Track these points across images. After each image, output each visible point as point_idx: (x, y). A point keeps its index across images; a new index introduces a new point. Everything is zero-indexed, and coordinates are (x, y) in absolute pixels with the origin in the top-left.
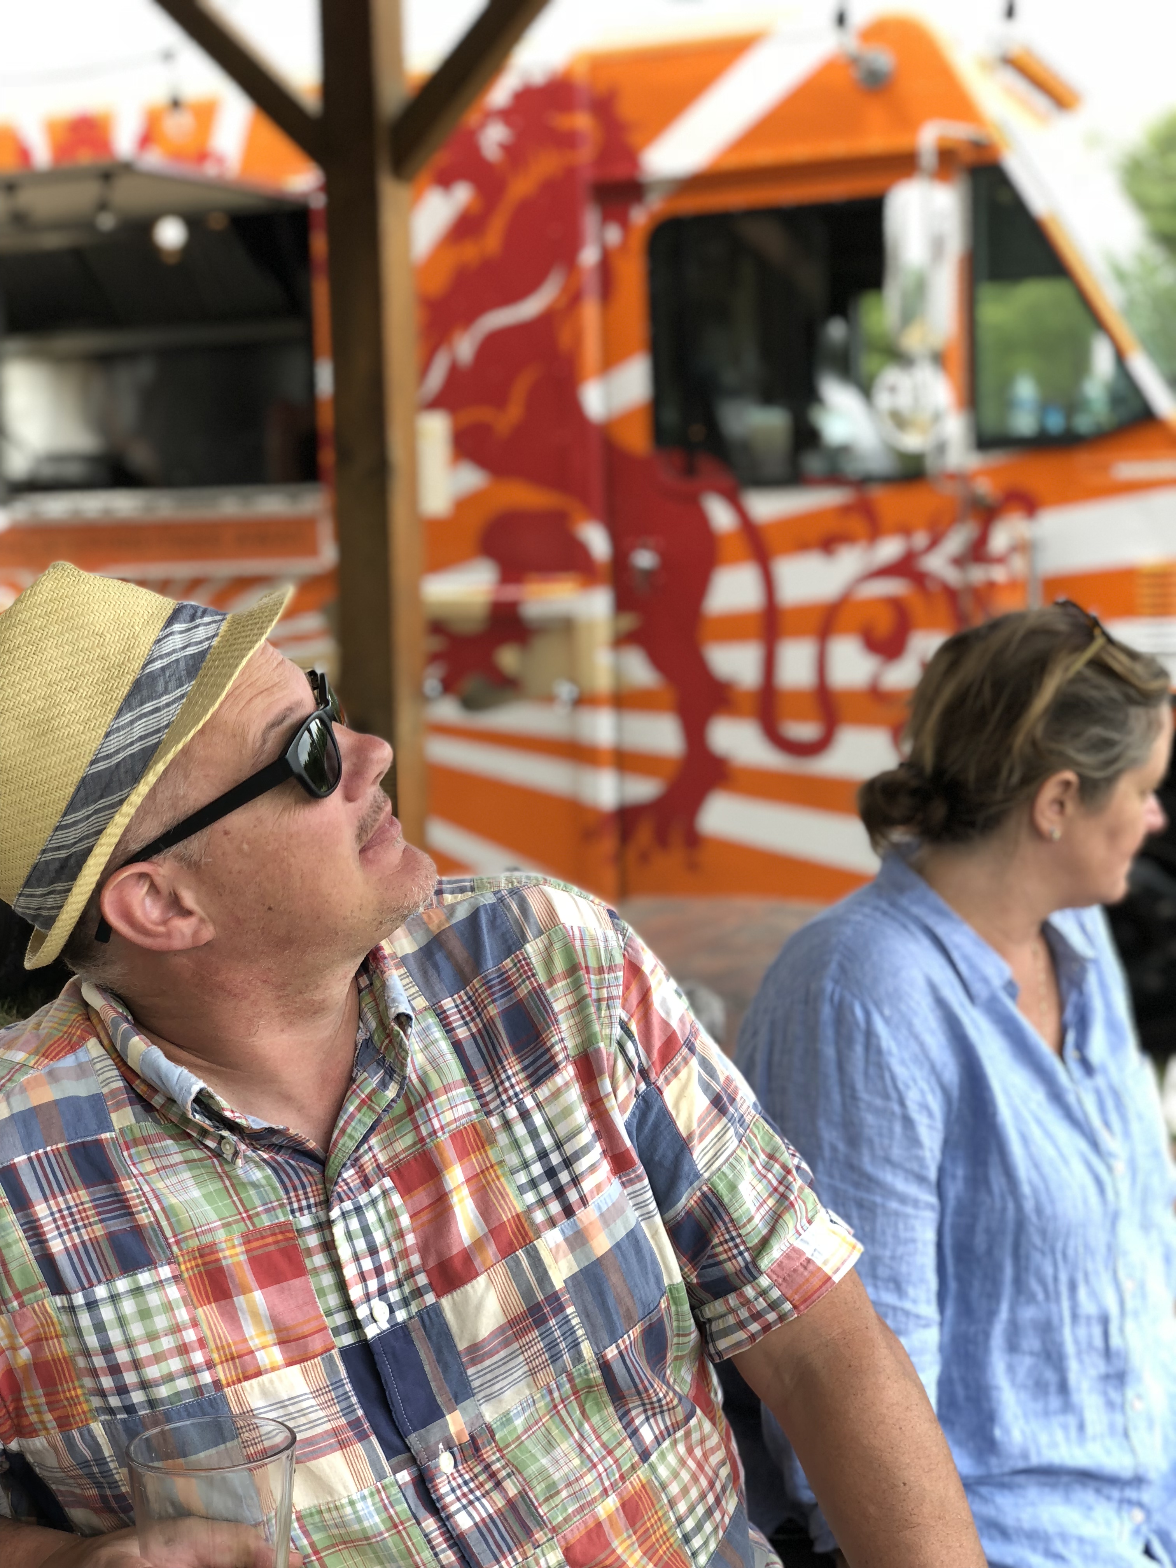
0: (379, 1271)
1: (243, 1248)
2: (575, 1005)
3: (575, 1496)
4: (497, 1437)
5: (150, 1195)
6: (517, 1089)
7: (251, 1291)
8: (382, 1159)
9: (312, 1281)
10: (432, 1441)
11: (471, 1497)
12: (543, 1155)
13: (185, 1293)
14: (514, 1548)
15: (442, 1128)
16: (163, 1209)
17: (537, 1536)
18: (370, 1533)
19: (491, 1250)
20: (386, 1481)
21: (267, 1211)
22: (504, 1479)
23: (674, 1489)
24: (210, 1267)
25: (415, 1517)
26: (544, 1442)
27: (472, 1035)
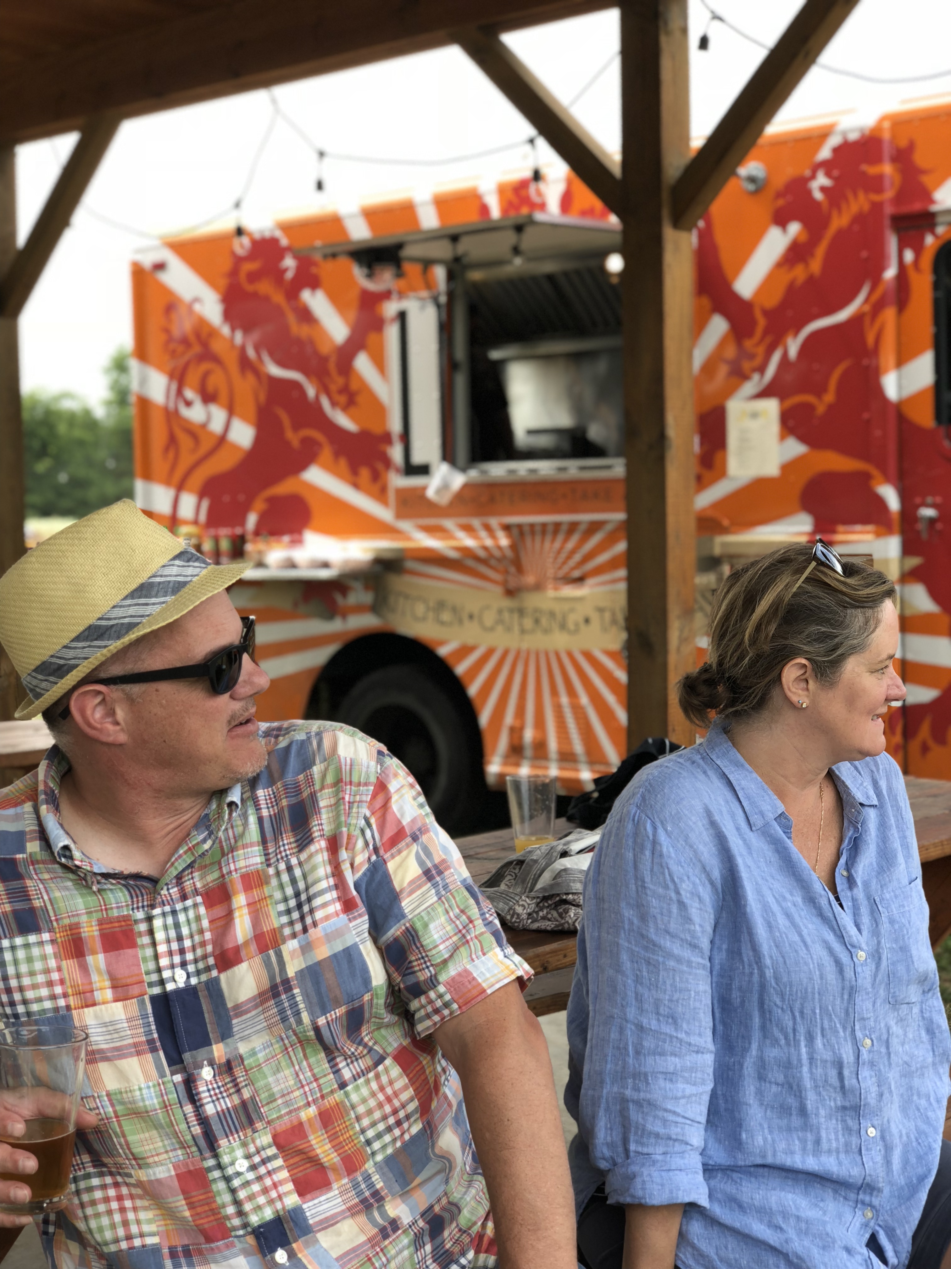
0: (182, 951)
1: (97, 928)
2: (335, 804)
3: (286, 1103)
4: (246, 1063)
5: (43, 890)
6: (288, 852)
7: (97, 953)
8: (199, 885)
9: (140, 953)
10: (199, 1059)
11: (219, 1096)
12: (297, 895)
13: (57, 950)
14: (239, 1130)
15: (236, 870)
16: (50, 899)
17: (257, 1125)
18: (149, 1109)
19: (253, 947)
20: (165, 1079)
21: (118, 907)
22: (243, 1087)
23: (361, 1109)
24: (75, 937)
25: (180, 1103)
26: (275, 1069)
27: (270, 816)
